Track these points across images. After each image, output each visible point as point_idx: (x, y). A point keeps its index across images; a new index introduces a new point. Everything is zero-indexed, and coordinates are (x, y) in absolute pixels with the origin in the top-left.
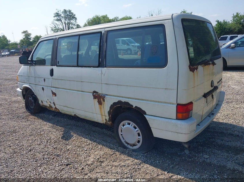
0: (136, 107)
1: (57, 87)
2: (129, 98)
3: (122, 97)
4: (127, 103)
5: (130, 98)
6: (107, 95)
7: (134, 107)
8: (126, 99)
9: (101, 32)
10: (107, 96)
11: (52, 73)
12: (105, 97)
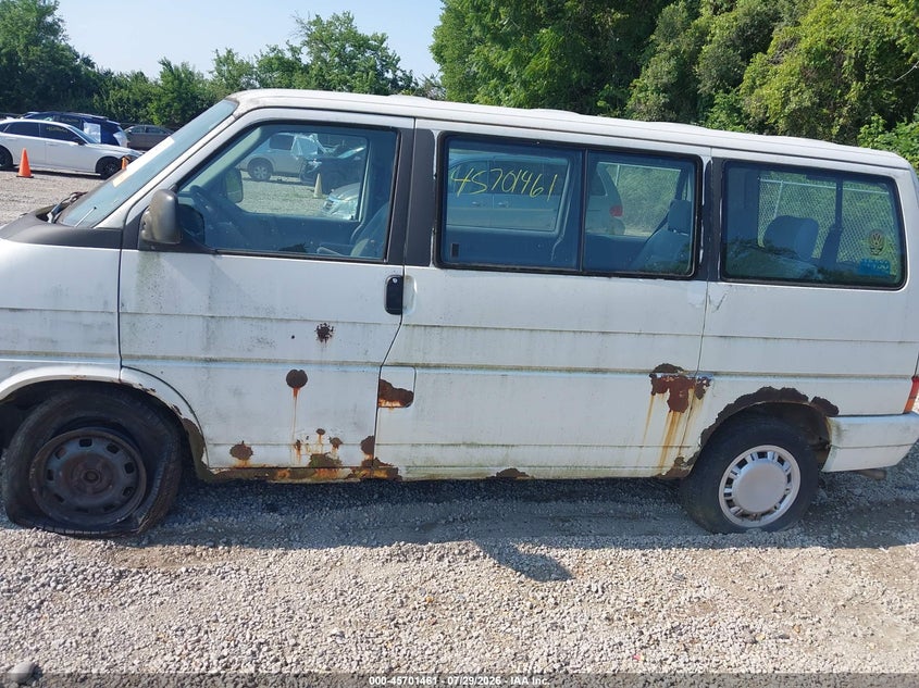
0: (816, 400)
1: (434, 362)
2: (794, 376)
3: (775, 375)
4: (791, 393)
5: (800, 376)
6: (716, 374)
7: (810, 400)
8: (788, 380)
9: (696, 160)
10: (716, 378)
11: (395, 298)
12: (709, 381)
